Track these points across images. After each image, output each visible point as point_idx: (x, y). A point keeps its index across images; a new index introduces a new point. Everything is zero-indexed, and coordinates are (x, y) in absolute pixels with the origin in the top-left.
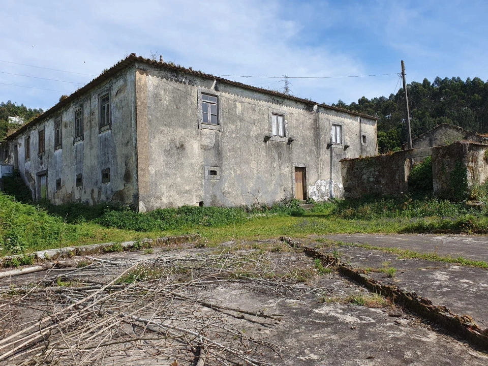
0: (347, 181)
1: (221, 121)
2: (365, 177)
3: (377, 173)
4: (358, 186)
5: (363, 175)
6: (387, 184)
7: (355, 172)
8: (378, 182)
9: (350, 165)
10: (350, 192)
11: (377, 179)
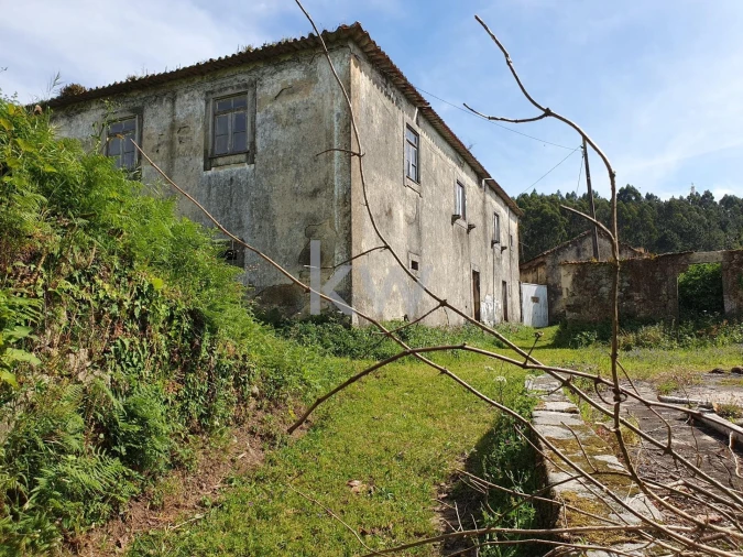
0: (573, 295)
1: (422, 179)
2: (604, 289)
3: (626, 284)
4: (593, 303)
5: (600, 287)
6: (644, 301)
7: (587, 283)
8: (630, 298)
9: (579, 271)
10: (579, 312)
11: (626, 292)
